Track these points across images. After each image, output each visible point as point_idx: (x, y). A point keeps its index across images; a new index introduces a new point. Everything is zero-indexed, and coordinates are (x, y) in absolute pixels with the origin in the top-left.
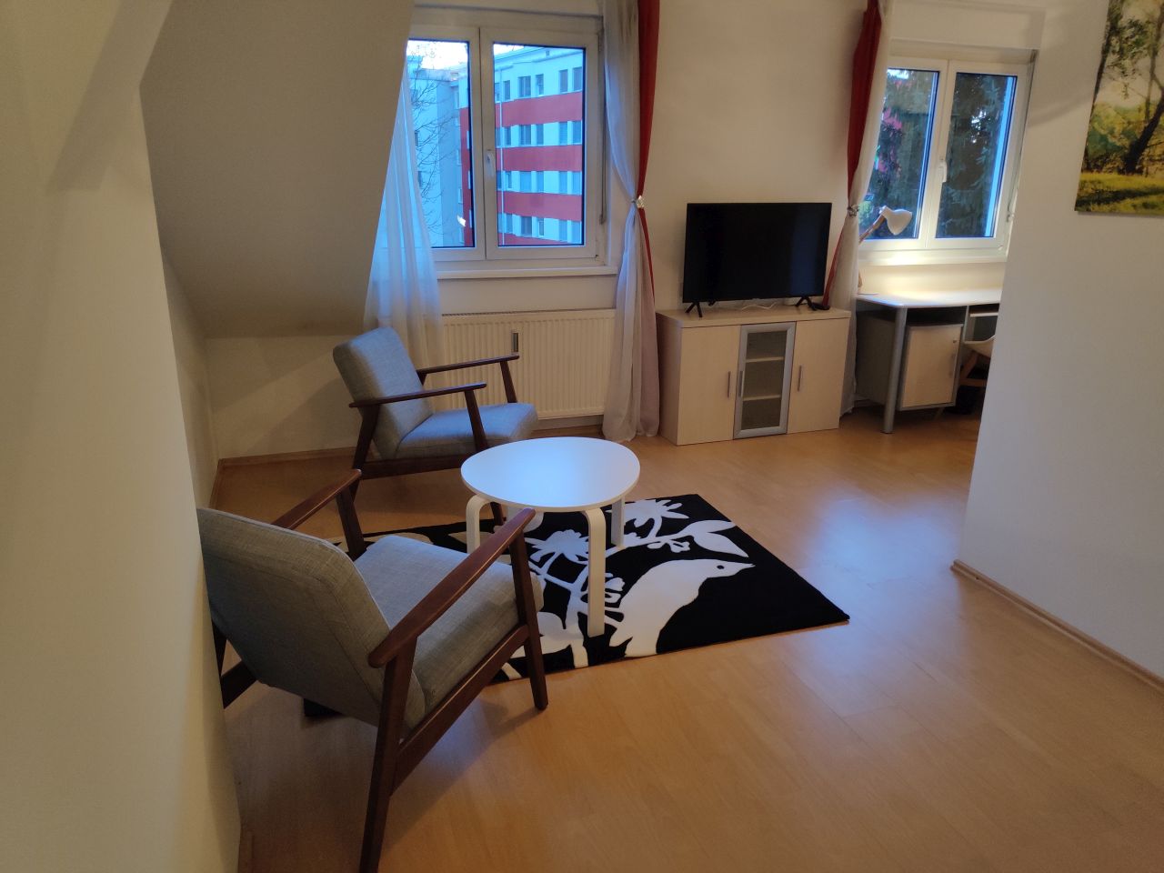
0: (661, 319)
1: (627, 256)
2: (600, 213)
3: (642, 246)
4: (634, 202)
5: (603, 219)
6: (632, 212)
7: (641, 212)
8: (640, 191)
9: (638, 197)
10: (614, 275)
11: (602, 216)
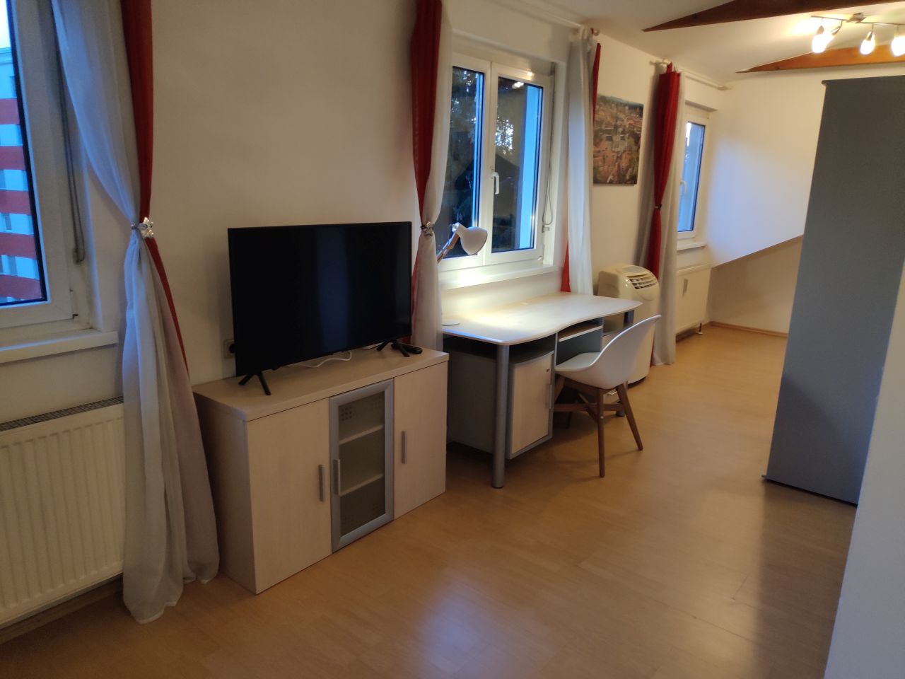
0: (204, 405)
1: (133, 315)
2: (72, 246)
3: (158, 299)
4: (135, 228)
5: (80, 255)
6: (134, 245)
7: (151, 244)
8: (144, 210)
9: (142, 220)
10: (113, 345)
11: (76, 250)
